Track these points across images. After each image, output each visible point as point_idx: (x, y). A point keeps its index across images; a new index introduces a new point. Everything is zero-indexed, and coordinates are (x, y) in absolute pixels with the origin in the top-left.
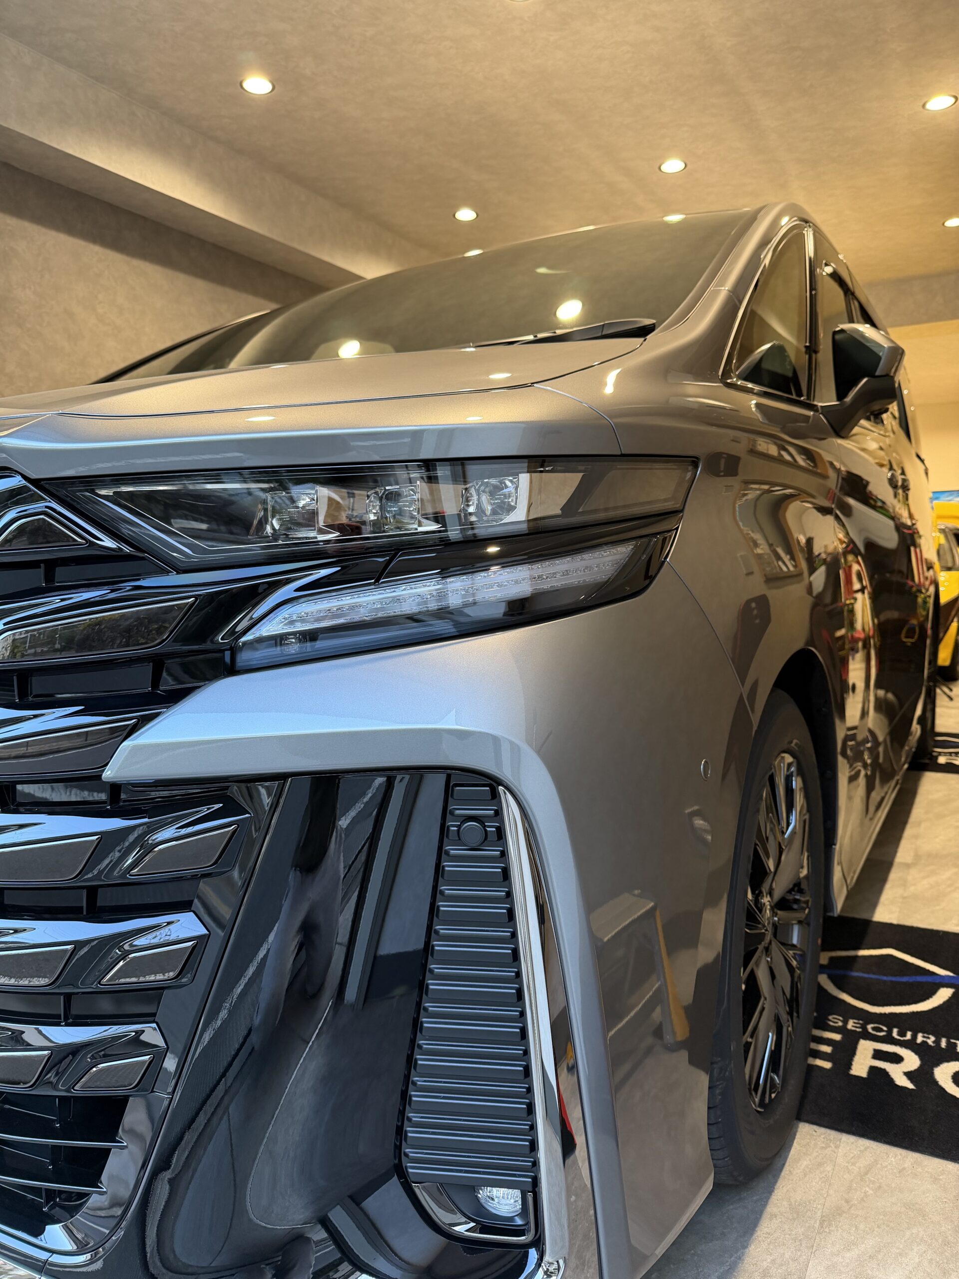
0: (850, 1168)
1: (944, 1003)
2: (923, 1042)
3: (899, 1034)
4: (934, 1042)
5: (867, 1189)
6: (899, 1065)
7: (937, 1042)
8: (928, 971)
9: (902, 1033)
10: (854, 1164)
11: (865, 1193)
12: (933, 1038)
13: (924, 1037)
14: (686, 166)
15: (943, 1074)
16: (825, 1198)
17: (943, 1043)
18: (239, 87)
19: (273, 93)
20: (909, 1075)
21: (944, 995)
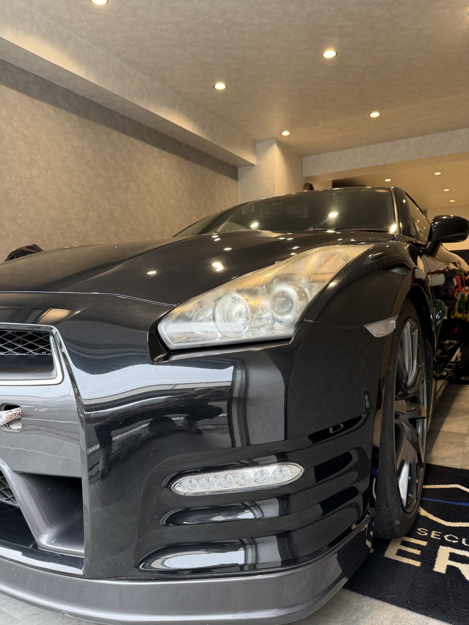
6: (468, 565)
9: (468, 542)
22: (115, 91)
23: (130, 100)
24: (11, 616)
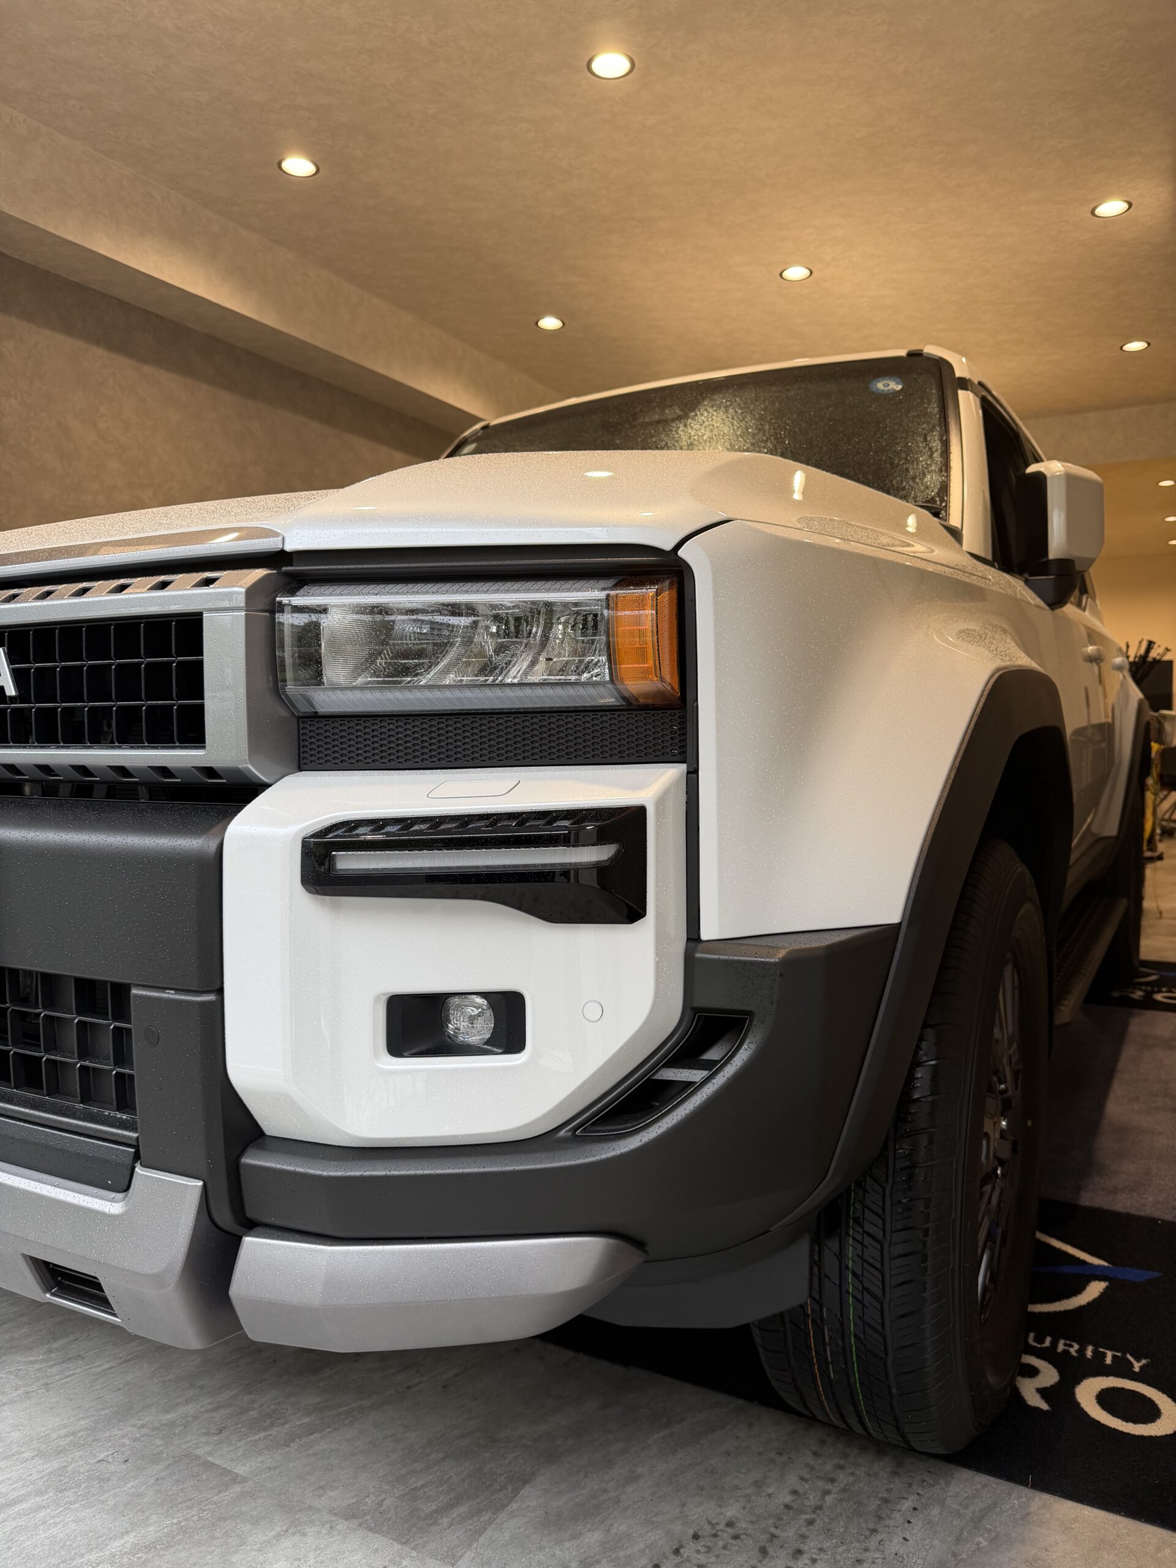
0: (962, 1511)
1: (1095, 1301)
2: (1066, 1353)
3: (1035, 1340)
4: (1077, 1351)
5: (981, 1539)
6: (1033, 1379)
7: (1082, 1351)
8: (1078, 1259)
9: (1040, 1339)
10: (966, 1507)
11: (978, 1545)
12: (1076, 1347)
13: (1065, 1345)
14: (811, 273)
15: (1087, 1393)
16: (927, 1551)
17: (1089, 1352)
18: (276, 166)
19: (317, 176)
20: (1043, 1392)
21: (1095, 1289)
22: (319, 340)
23: (351, 357)
24: (230, 1471)
